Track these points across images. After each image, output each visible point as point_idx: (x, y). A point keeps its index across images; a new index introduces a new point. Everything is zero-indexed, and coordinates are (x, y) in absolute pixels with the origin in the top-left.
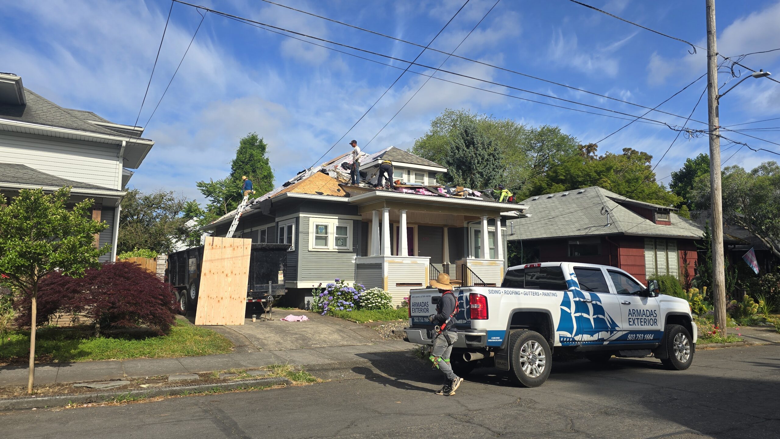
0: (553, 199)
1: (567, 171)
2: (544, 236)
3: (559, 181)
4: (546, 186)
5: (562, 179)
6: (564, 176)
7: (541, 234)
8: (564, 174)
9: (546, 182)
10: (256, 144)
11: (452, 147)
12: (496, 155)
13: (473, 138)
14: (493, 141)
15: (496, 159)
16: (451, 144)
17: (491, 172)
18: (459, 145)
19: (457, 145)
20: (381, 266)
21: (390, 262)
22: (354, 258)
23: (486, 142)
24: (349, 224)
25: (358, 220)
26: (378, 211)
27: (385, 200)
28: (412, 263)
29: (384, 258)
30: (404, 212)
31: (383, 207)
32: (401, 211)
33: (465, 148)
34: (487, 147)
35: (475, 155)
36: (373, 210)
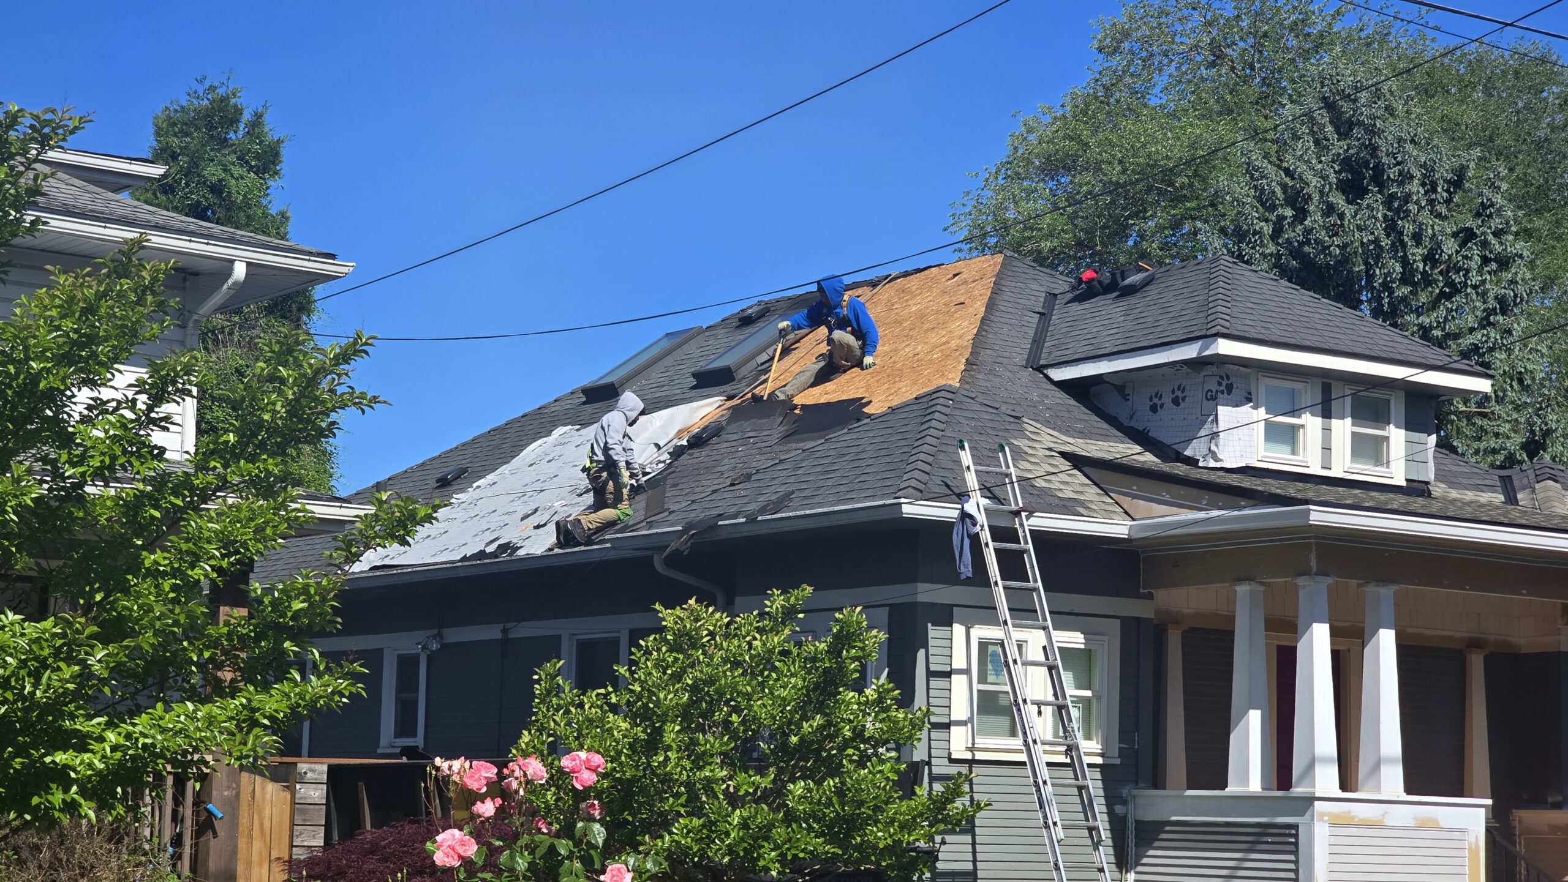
10: (231, 135)
11: (1262, 191)
12: (1490, 237)
13: (1374, 149)
14: (1472, 165)
15: (1490, 260)
16: (1257, 175)
17: (1472, 330)
18: (1301, 178)
19: (1287, 180)
20: (1290, 835)
21: (1336, 823)
22: (1125, 792)
23: (1444, 172)
24: (1106, 638)
25: (1138, 618)
26: (1262, 584)
27: (1315, 537)
28: (1418, 828)
29: (1309, 801)
30: (1386, 593)
31: (1305, 572)
32: (1371, 589)
33: (1338, 200)
34: (1445, 194)
35: (1388, 236)
36: (1240, 580)
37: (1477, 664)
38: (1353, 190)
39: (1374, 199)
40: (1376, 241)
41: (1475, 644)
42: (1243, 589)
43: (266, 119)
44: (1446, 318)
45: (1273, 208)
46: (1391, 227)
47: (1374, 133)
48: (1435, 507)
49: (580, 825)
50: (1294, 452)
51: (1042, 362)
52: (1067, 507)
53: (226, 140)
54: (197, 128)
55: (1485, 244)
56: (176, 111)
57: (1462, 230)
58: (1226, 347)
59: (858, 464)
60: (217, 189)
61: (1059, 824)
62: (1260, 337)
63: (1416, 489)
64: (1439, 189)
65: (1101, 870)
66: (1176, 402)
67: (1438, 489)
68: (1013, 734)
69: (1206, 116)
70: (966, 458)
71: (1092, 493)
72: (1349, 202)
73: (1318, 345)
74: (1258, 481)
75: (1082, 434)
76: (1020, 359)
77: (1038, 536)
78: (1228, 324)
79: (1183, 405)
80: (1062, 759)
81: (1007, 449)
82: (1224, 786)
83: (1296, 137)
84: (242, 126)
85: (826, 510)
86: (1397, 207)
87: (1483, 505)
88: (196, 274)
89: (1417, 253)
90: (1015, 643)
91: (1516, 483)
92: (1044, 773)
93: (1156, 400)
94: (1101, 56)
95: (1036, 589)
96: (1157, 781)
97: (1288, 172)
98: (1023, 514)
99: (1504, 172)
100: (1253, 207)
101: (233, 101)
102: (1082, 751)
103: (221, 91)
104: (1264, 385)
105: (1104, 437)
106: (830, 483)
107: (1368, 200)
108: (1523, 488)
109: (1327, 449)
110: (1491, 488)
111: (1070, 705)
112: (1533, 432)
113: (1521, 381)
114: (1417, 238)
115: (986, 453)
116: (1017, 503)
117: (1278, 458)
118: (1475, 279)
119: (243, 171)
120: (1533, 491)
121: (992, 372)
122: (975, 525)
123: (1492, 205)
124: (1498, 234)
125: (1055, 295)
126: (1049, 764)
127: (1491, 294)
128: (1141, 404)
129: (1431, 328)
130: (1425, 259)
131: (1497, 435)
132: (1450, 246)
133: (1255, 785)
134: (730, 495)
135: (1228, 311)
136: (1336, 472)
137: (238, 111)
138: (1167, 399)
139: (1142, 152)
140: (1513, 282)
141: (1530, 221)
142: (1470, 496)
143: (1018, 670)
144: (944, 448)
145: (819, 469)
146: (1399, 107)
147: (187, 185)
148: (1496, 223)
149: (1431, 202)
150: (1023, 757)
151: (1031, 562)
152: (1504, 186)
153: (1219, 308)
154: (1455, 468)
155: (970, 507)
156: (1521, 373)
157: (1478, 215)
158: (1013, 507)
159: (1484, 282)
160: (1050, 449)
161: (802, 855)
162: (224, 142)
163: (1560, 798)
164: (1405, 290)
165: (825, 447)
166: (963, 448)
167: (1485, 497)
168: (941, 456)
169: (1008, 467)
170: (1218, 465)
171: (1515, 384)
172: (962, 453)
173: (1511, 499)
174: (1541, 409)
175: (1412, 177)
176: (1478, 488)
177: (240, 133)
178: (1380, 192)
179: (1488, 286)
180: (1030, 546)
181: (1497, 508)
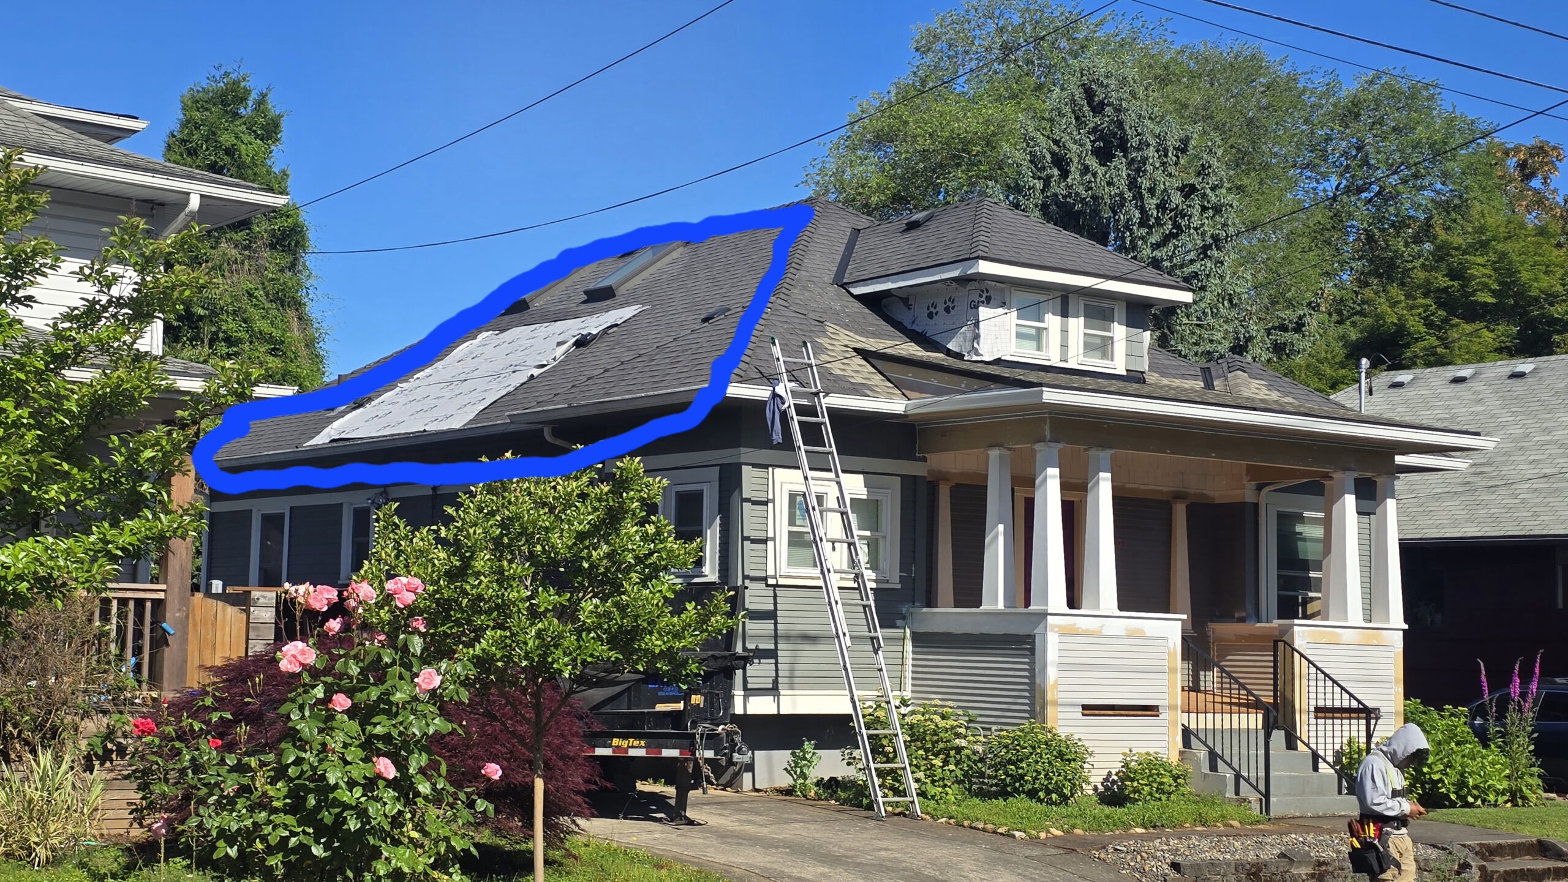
0: (1476, 385)
1: (1505, 271)
2: (1471, 531)
3: (1475, 313)
4: (1423, 329)
5: (1486, 304)
6: (1494, 293)
7: (1454, 525)
8: (1495, 286)
9: (1421, 310)
10: (242, 111)
11: (1035, 156)
12: (1208, 191)
13: (1120, 124)
14: (1195, 136)
15: (1208, 208)
16: (1032, 143)
17: (1192, 261)
18: (1064, 146)
19: (1055, 148)
20: (1028, 643)
21: (1064, 632)
22: (904, 610)
23: (1172, 142)
24: (889, 491)
25: (915, 476)
26: (1009, 449)
27: (1050, 413)
28: (1128, 637)
29: (1044, 615)
30: (1106, 455)
31: (1041, 440)
32: (1093, 452)
33: (1092, 162)
34: (1174, 158)
35: (1130, 190)
36: (992, 446)
37: (1180, 512)
38: (1104, 155)
39: (1119, 162)
40: (1121, 195)
41: (1179, 496)
42: (994, 453)
43: (270, 98)
44: (1174, 252)
45: (1044, 168)
46: (1133, 184)
47: (1120, 111)
48: (1146, 390)
49: (402, 636)
50: (1039, 349)
51: (845, 281)
52: (856, 390)
53: (237, 114)
54: (215, 105)
55: (1204, 196)
56: (198, 91)
57: (1184, 186)
58: (985, 267)
59: (696, 356)
60: (230, 152)
61: (847, 634)
62: (1013, 259)
63: (1134, 378)
64: (1170, 154)
65: (880, 670)
66: (947, 310)
67: (1152, 378)
68: (815, 566)
69: (999, 99)
70: (777, 351)
71: (877, 379)
72: (1101, 165)
73: (1058, 266)
74: (1008, 370)
75: (875, 335)
76: (829, 278)
77: (834, 413)
78: (986, 249)
79: (952, 312)
80: (852, 584)
81: (809, 345)
82: (978, 604)
83: (1061, 114)
84: (250, 103)
85: (669, 391)
86: (1138, 168)
87: (1186, 390)
88: (162, 204)
89: (1151, 203)
90: (814, 495)
91: (1213, 373)
92: (836, 595)
93: (932, 309)
94: (918, 54)
95: (831, 453)
96: (931, 602)
97: (1056, 142)
98: (821, 395)
99: (1219, 142)
100: (1028, 168)
101: (243, 84)
102: (866, 578)
103: (234, 76)
104: (1019, 296)
105: (890, 337)
106: (675, 371)
107: (1116, 162)
108: (1219, 377)
109: (1064, 346)
110: (1194, 377)
111: (857, 542)
112: (1238, 339)
113: (1231, 301)
114: (1152, 191)
115: (795, 348)
116: (816, 387)
117: (1026, 353)
118: (1196, 222)
119: (251, 138)
120: (1226, 379)
121: (805, 288)
122: (783, 403)
123: (1210, 167)
124: (1213, 189)
125: (859, 230)
126: (840, 588)
127: (1209, 234)
128: (920, 311)
129: (1162, 260)
130: (1158, 207)
131: (1211, 341)
132: (1176, 199)
133: (1001, 605)
134: (600, 381)
135: (988, 240)
136: (1072, 364)
137: (247, 92)
138: (941, 308)
139: (948, 129)
140: (1225, 225)
141: (1241, 179)
142: (1177, 382)
143: (816, 515)
144: (762, 344)
145: (667, 361)
146: (1141, 92)
147: (207, 149)
148: (1213, 180)
149: (1163, 164)
150: (821, 583)
151: (828, 432)
152: (1220, 153)
153: (981, 238)
154: (1166, 362)
155: (780, 390)
156: (1230, 295)
157: (1199, 174)
158: (814, 390)
159: (1203, 225)
160: (846, 346)
161: (589, 659)
162: (236, 115)
163: (1244, 614)
164: (1144, 231)
165: (674, 344)
166: (774, 343)
167: (1189, 384)
168: (759, 351)
169: (809, 358)
170: (979, 358)
171: (1226, 303)
172: (773, 348)
173: (1209, 385)
174: (1244, 320)
175: (1148, 145)
176: (1183, 376)
177: (249, 109)
178: (1124, 156)
179: (1206, 229)
180: (827, 419)
181: (1197, 391)
